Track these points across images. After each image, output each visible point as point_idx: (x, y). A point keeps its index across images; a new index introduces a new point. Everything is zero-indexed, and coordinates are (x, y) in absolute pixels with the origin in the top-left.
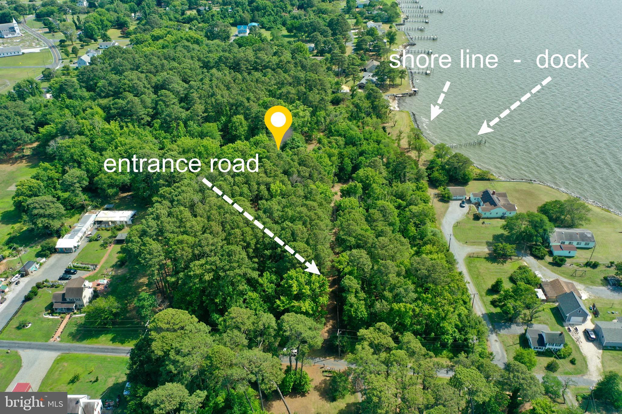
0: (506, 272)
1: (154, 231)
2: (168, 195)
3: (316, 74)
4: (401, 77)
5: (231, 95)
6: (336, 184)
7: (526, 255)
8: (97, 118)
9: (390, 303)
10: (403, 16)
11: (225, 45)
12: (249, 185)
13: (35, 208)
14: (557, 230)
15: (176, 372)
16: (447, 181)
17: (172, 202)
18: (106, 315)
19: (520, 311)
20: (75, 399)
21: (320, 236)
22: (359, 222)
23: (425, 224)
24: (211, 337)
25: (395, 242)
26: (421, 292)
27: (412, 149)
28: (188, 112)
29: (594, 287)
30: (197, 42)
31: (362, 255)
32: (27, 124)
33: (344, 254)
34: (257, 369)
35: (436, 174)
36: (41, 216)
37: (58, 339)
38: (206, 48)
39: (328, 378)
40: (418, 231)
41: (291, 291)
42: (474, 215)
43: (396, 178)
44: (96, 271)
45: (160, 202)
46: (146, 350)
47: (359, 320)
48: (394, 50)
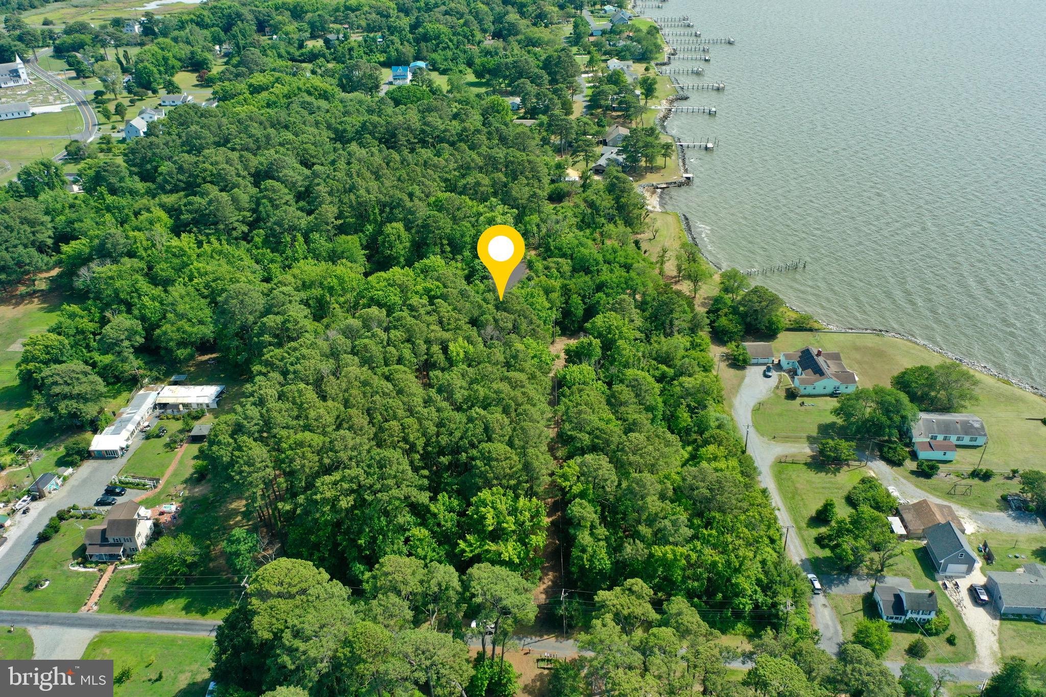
0: (841, 488)
1: (256, 424)
2: (277, 362)
3: (524, 150)
4: (665, 155)
5: (383, 189)
6: (557, 339)
7: (872, 458)
8: (158, 228)
9: (649, 546)
10: (667, 49)
11: (372, 102)
12: (413, 344)
13: (55, 383)
14: (923, 416)
15: (293, 667)
16: (742, 333)
17: (285, 373)
18: (176, 566)
19: (863, 555)
21: (532, 433)
22: (596, 407)
23: (705, 407)
24: (351, 607)
25: (657, 440)
26: (699, 526)
27: (684, 277)
28: (311, 218)
29: (986, 513)
30: (324, 96)
31: (602, 465)
32: (40, 237)
33: (571, 462)
34: (428, 663)
35: (723, 321)
36: (65, 397)
37: (95, 608)
38: (340, 107)
39: (546, 672)
40: (695, 418)
41: (484, 526)
42: (788, 390)
43: (656, 329)
44: (157, 490)
45: (265, 375)
46: (242, 629)
47: (595, 573)
48: (653, 107)
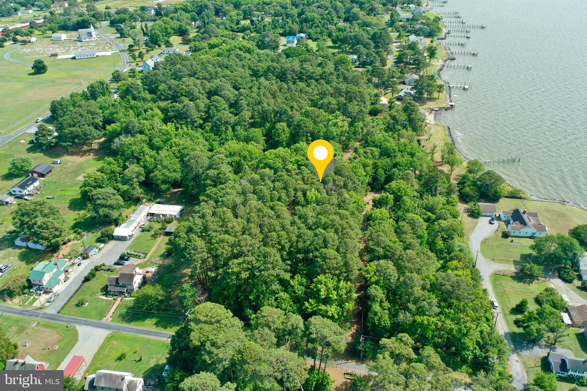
0: (532, 293)
1: (199, 228)
2: (213, 195)
3: (357, 85)
4: (439, 92)
5: (277, 104)
6: (369, 193)
7: (553, 277)
8: (156, 119)
9: (414, 315)
10: (445, 31)
11: (274, 55)
12: (287, 190)
13: (98, 198)
15: (210, 362)
16: (478, 197)
17: (217, 202)
18: (153, 301)
19: (543, 334)
20: (121, 376)
21: (350, 245)
22: (388, 233)
23: (453, 238)
24: (244, 333)
25: (422, 255)
26: (444, 307)
27: (445, 163)
28: (237, 118)
30: (248, 51)
31: (389, 266)
32: (96, 121)
33: (372, 264)
34: (283, 368)
35: (467, 189)
36: (103, 206)
37: (110, 319)
38: (257, 58)
39: (349, 381)
40: (446, 244)
41: (320, 295)
42: (503, 233)
43: (427, 191)
44: (146, 259)
45: (206, 202)
46: (185, 338)
47: (381, 328)
48: (434, 64)
